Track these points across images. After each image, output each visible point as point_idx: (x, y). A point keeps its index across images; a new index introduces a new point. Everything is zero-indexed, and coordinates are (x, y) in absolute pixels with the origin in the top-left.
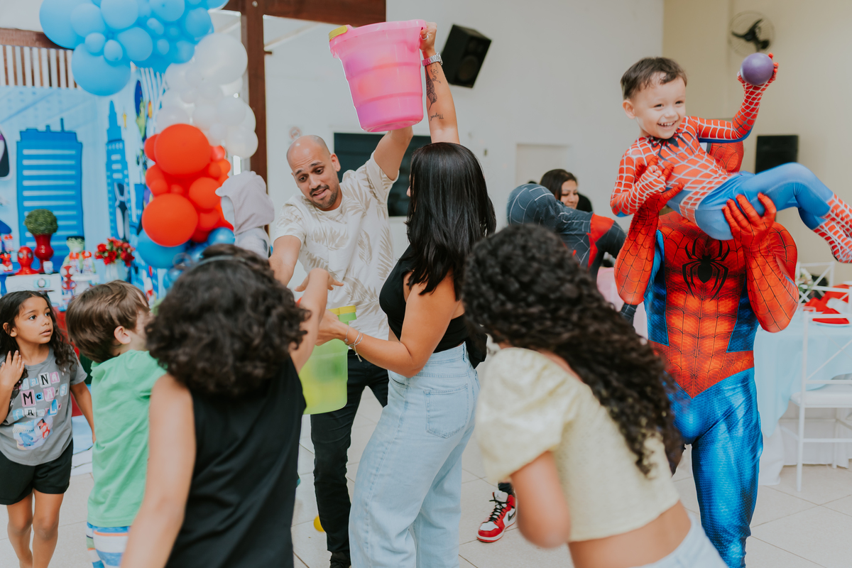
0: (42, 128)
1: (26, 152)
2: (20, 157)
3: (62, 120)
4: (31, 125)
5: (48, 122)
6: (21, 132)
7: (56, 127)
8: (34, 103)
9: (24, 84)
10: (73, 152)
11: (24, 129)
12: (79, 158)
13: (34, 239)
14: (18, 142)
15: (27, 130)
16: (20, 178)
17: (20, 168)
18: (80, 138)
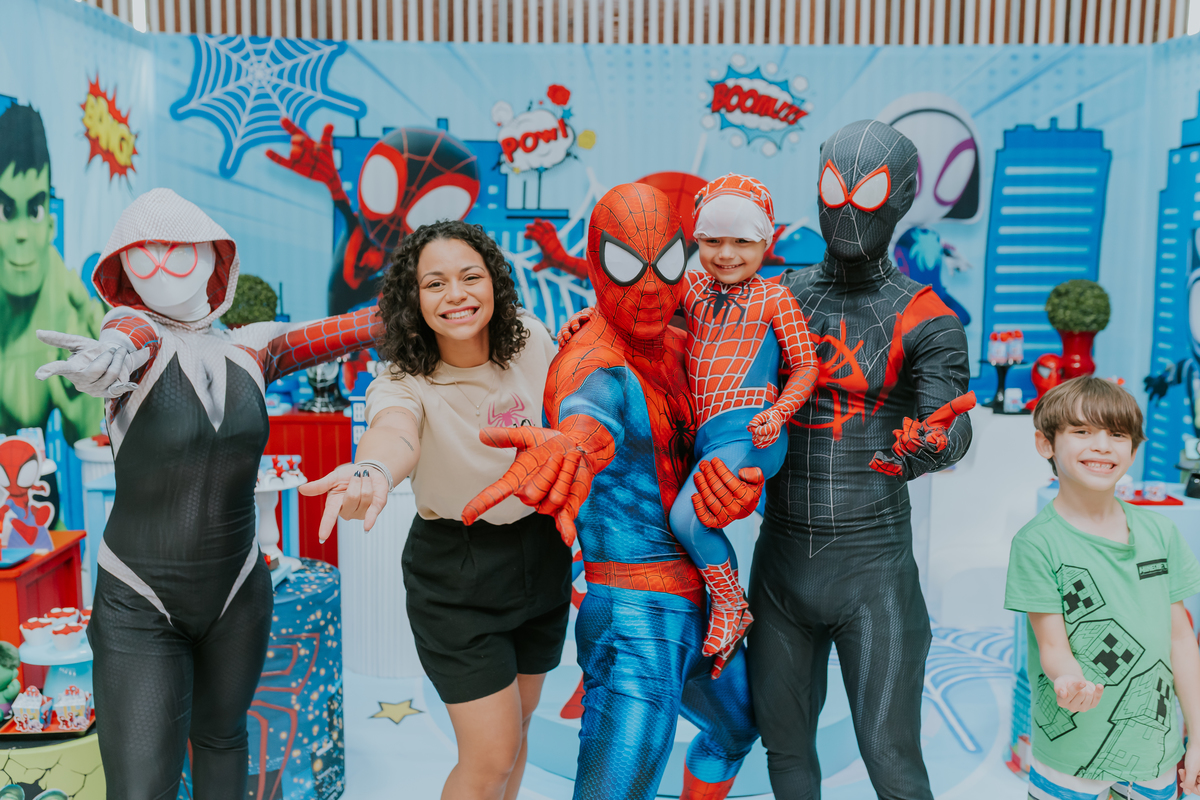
0: (1042, 124)
1: (1011, 171)
2: (1000, 179)
3: (1080, 106)
4: (1024, 120)
5: (1053, 114)
6: (1006, 132)
7: (1068, 123)
8: (1035, 76)
9: (1021, 40)
10: (1093, 171)
11: (1011, 126)
12: (1102, 182)
13: (1058, 337)
14: (998, 152)
15: (1017, 127)
16: (995, 219)
17: (997, 200)
18: (1107, 145)
